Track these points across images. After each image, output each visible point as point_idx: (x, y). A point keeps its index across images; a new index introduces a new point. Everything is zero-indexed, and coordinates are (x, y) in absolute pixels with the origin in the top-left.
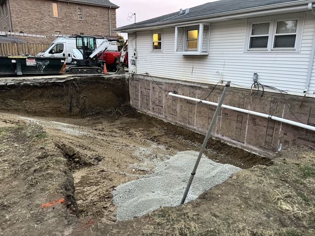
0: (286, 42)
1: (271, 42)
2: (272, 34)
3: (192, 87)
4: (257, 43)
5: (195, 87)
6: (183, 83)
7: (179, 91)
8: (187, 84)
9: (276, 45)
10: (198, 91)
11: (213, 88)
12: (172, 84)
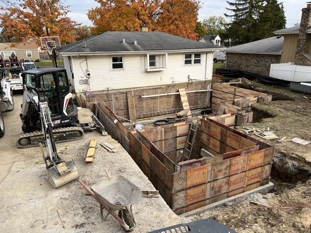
0: (198, 62)
1: (193, 62)
2: (193, 58)
3: (155, 89)
4: (188, 62)
5: (157, 88)
6: (148, 88)
7: (144, 93)
8: (151, 88)
9: (194, 63)
10: (159, 90)
11: (168, 86)
12: (137, 90)
